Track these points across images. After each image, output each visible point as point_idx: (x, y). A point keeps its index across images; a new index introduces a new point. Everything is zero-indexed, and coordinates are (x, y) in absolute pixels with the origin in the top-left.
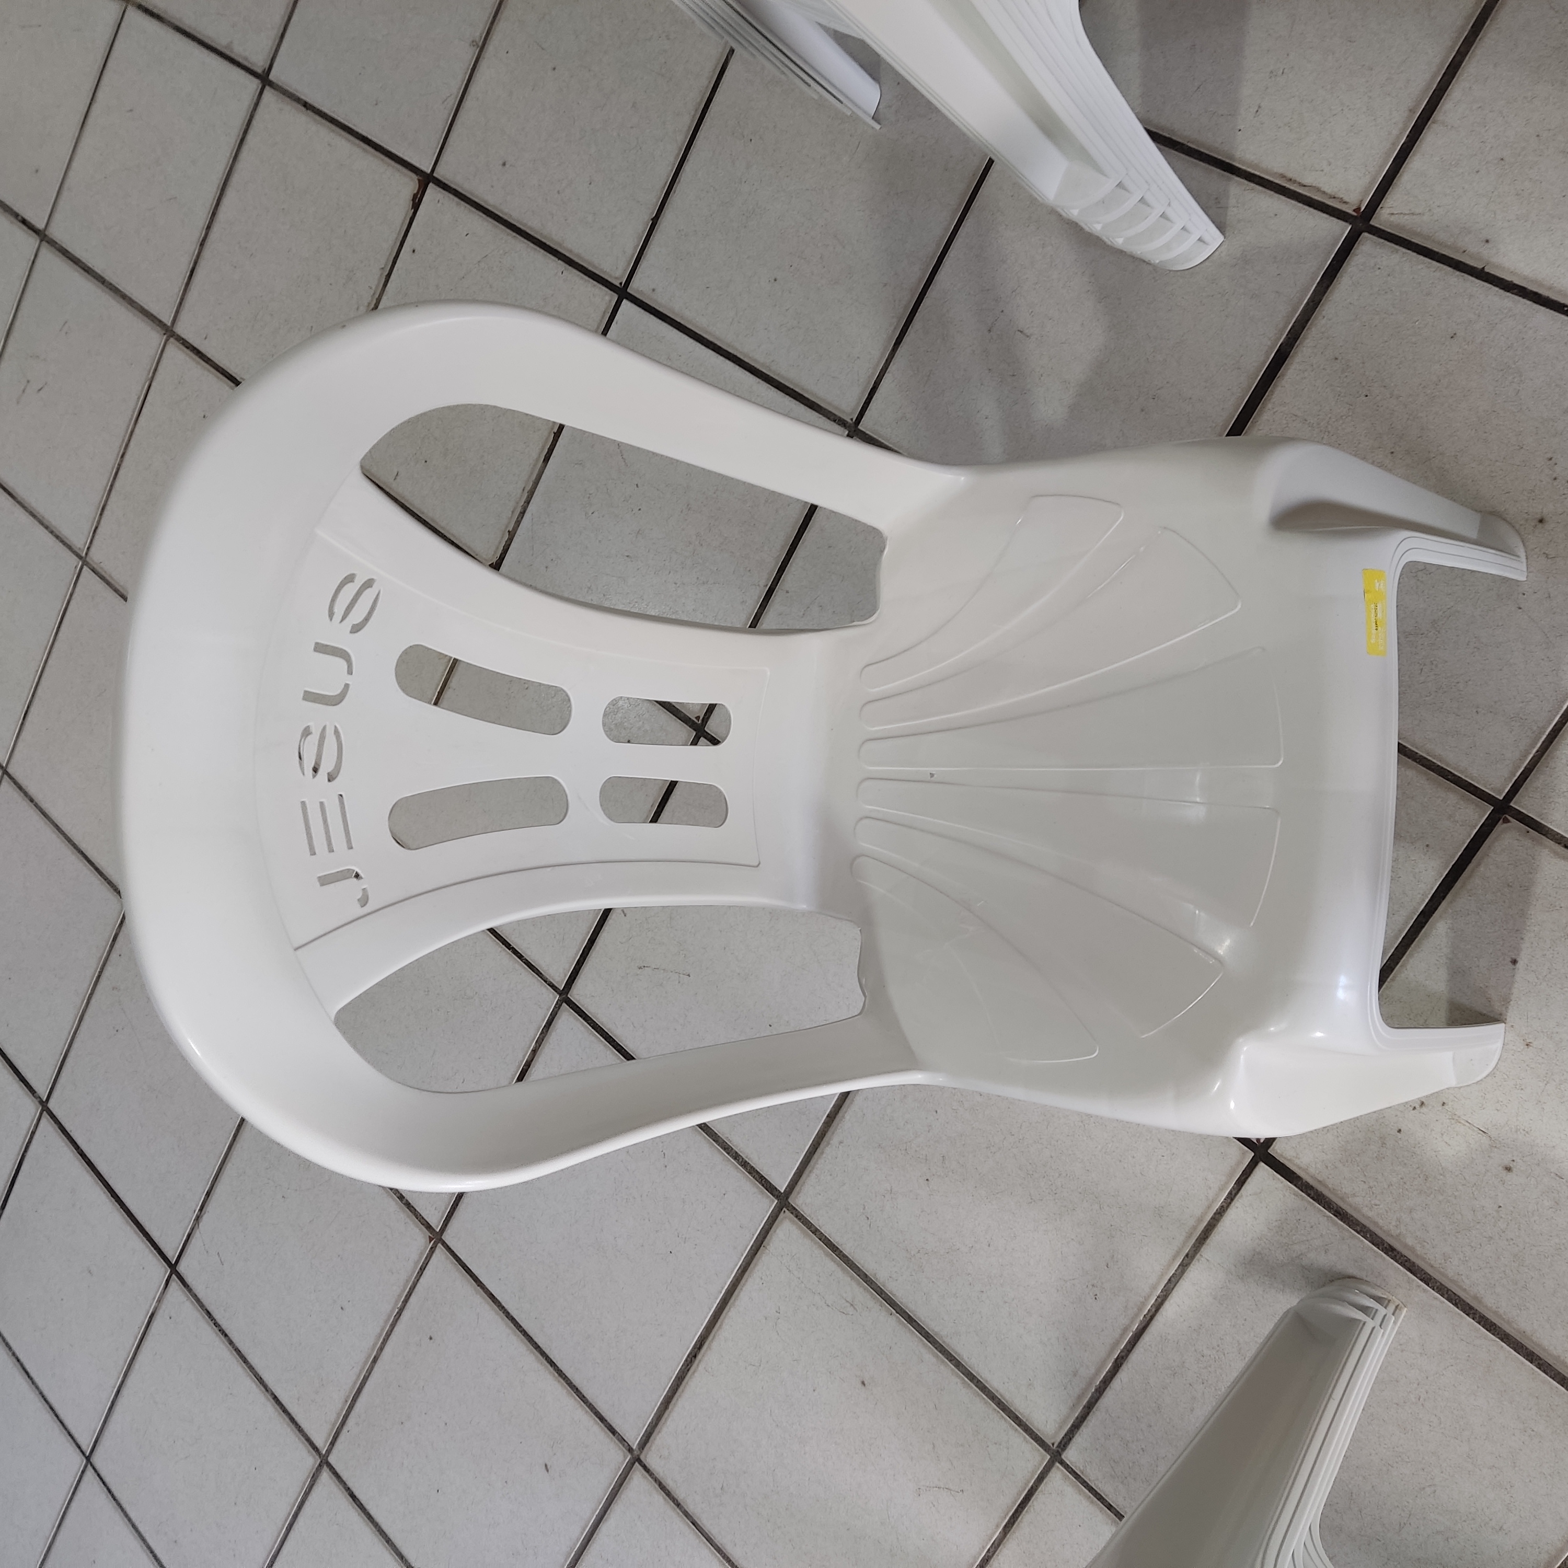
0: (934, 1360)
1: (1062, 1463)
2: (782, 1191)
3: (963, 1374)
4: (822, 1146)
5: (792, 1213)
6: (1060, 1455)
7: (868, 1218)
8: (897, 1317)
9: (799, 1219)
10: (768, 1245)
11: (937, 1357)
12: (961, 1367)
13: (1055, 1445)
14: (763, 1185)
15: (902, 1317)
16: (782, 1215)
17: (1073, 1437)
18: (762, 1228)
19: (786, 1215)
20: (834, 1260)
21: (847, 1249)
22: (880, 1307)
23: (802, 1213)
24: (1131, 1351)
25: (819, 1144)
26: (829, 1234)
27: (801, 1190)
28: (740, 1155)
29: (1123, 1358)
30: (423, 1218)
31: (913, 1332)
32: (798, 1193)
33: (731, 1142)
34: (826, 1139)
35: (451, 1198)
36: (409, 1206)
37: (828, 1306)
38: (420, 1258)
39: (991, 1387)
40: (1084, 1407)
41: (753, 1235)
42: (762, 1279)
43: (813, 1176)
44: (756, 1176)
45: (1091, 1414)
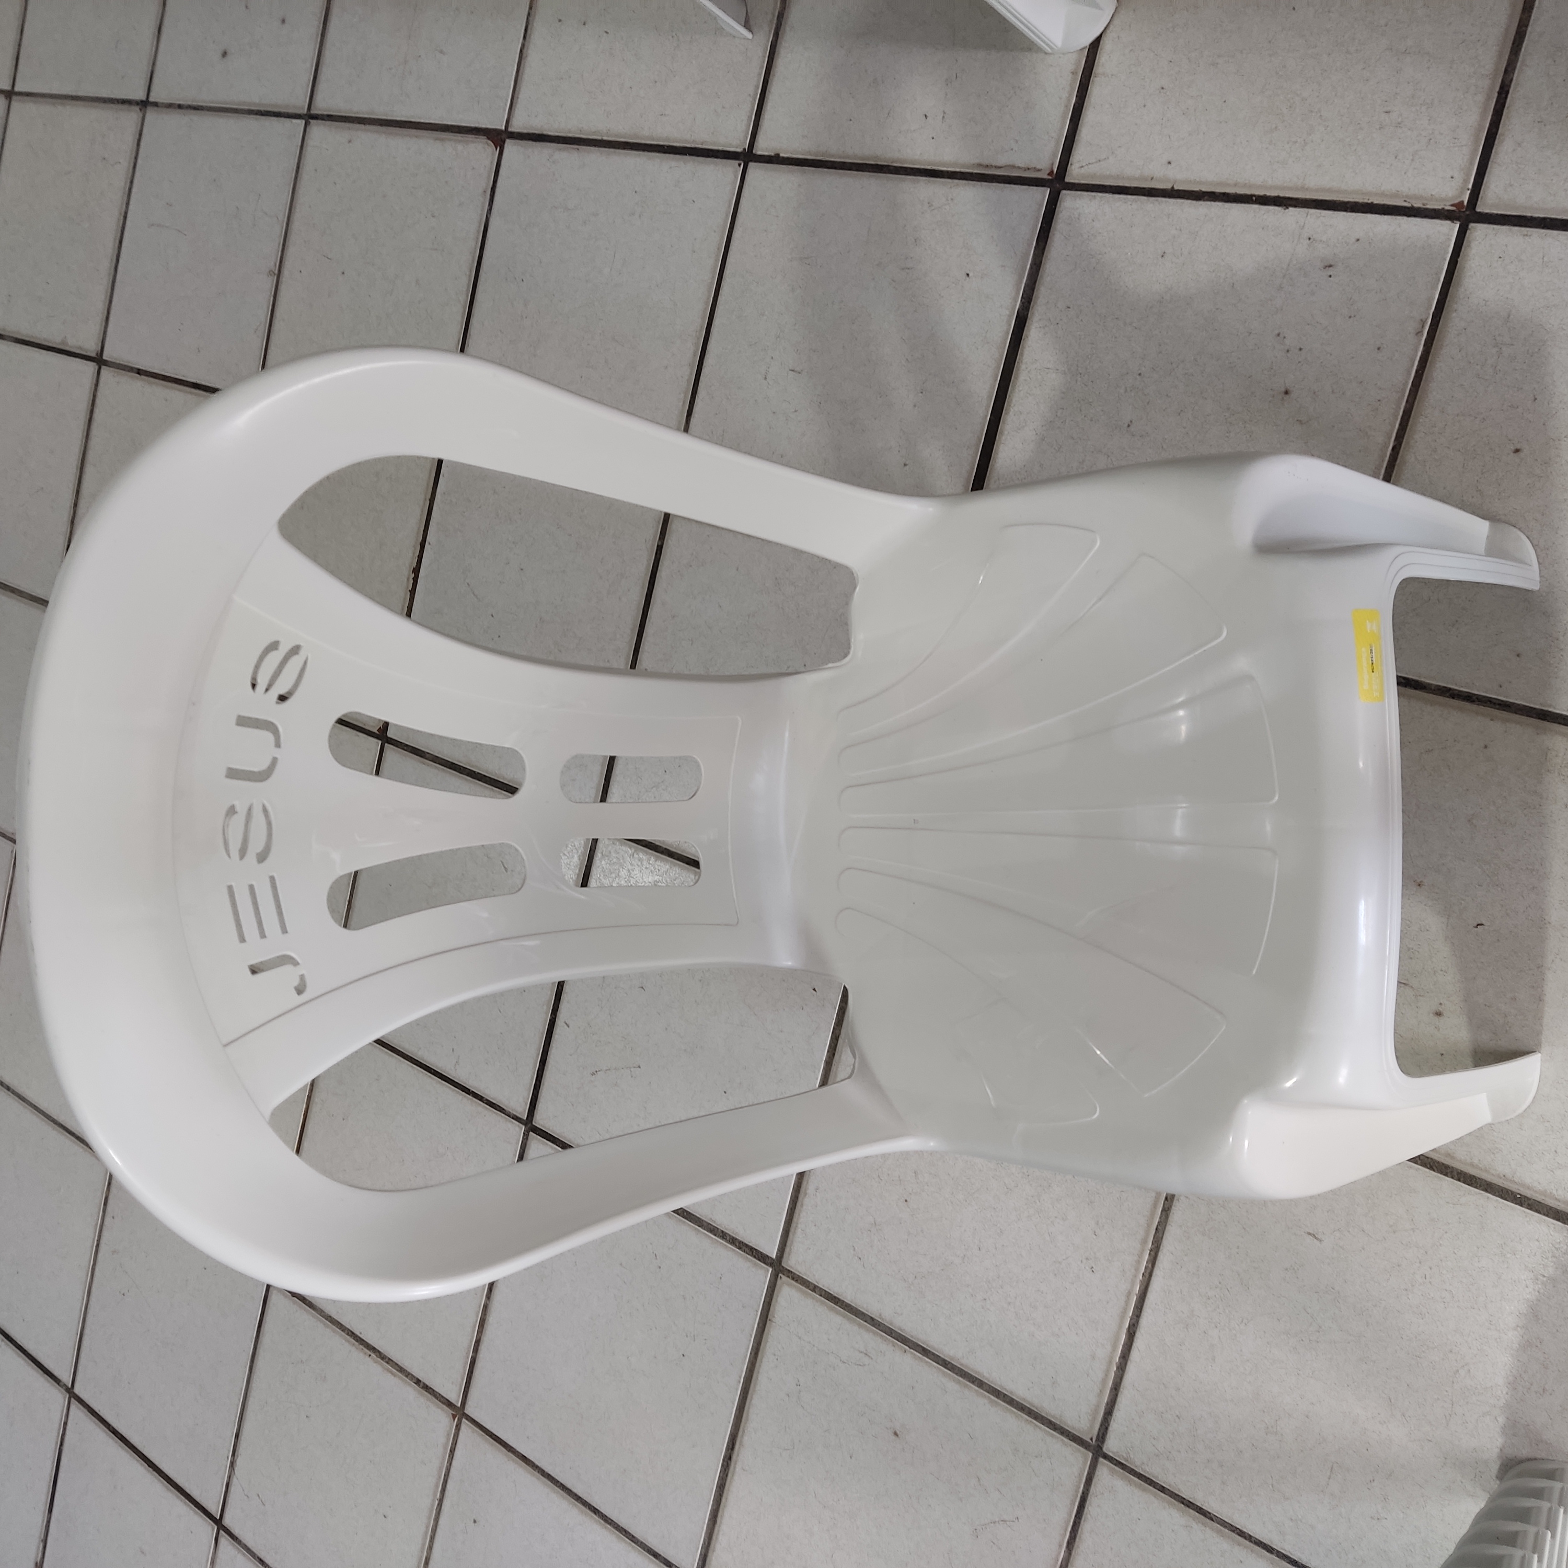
0: (957, 1387)
1: (1106, 1457)
2: (774, 1257)
3: (988, 1393)
4: (800, 1199)
5: (788, 1277)
6: (1101, 1449)
7: (860, 1258)
8: (912, 1353)
9: (797, 1281)
10: (774, 1317)
11: (959, 1382)
12: (984, 1386)
13: (1094, 1440)
14: (755, 1257)
15: (916, 1351)
16: (779, 1281)
17: (1109, 1425)
18: (764, 1301)
19: (783, 1279)
20: (837, 1313)
21: (848, 1298)
22: (893, 1348)
23: (798, 1273)
24: (1140, 1315)
25: (798, 1198)
26: (828, 1288)
27: (791, 1250)
28: (726, 1233)
29: (1134, 1325)
30: (443, 1397)
31: (931, 1363)
32: (789, 1254)
33: (715, 1222)
34: (802, 1190)
35: (465, 1368)
36: (427, 1388)
37: (844, 1362)
38: (448, 1439)
39: (1017, 1397)
40: (1111, 1389)
41: (757, 1311)
42: (775, 1355)
43: (799, 1231)
44: (747, 1250)
45: (1119, 1395)
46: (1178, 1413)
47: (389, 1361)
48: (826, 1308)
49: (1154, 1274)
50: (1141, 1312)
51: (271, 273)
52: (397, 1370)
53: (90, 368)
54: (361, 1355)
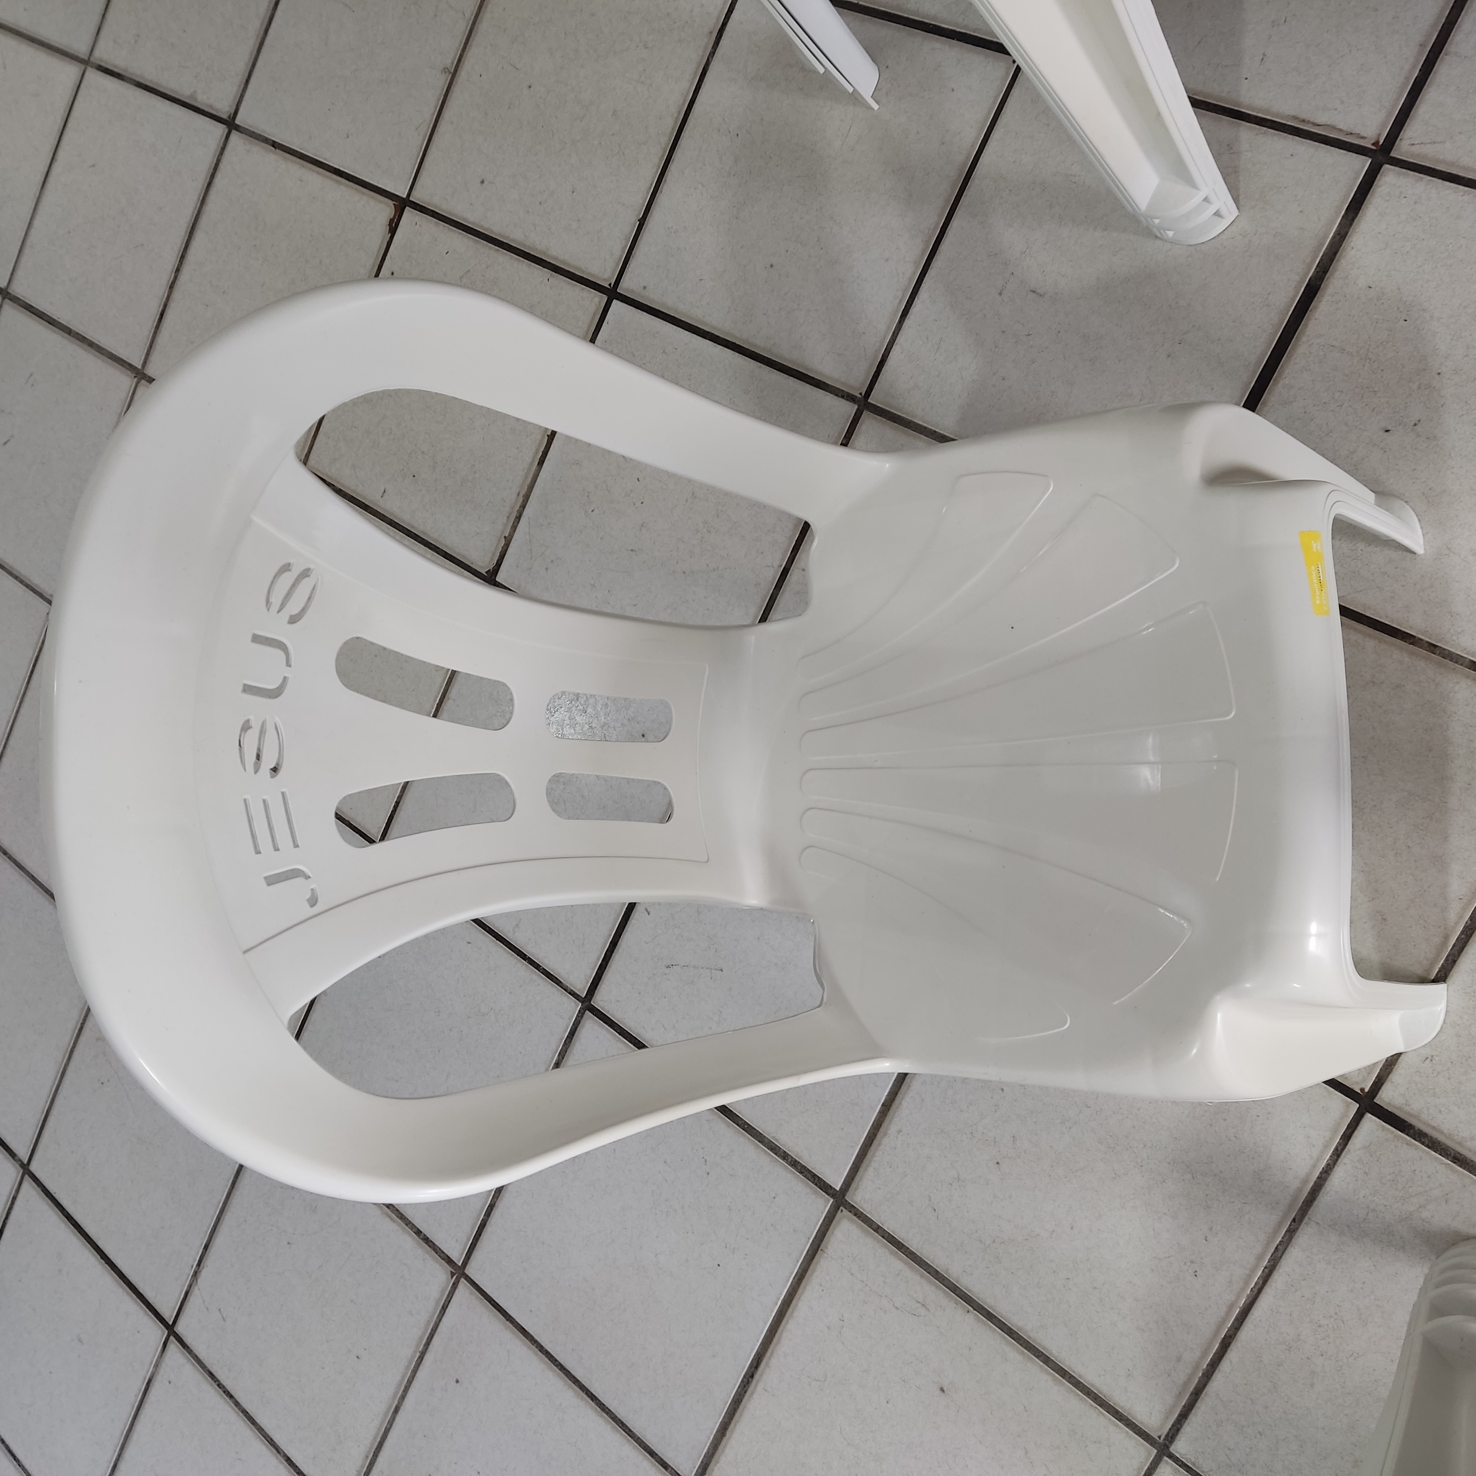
0: (1019, 1358)
1: (1171, 1456)
2: (838, 1189)
3: (1053, 1370)
4: (878, 1137)
5: (850, 1212)
6: (1168, 1447)
7: (935, 1210)
8: (976, 1315)
9: (859, 1218)
10: (826, 1249)
11: (1022, 1353)
12: (1050, 1362)
13: (1162, 1438)
14: (816, 1185)
15: (980, 1314)
16: (839, 1214)
18: (818, 1231)
19: (843, 1214)
20: (900, 1259)
21: (914, 1245)
22: (955, 1305)
23: (862, 1210)
24: (1239, 1328)
25: (875, 1135)
26: (892, 1231)
27: (858, 1186)
28: (788, 1155)
29: (1230, 1337)
30: (443, 1252)
31: (995, 1330)
32: (856, 1189)
33: (778, 1141)
34: (882, 1129)
35: (473, 1229)
36: (426, 1240)
37: (897, 1308)
38: (442, 1298)
39: (1086, 1382)
40: (1192, 1394)
41: (809, 1239)
42: (821, 1285)
43: (871, 1170)
44: (808, 1175)
45: (1199, 1401)
46: (1261, 1430)
48: (887, 1251)
49: (1265, 1290)
50: (1241, 1324)
51: (446, 70)
53: (220, 130)
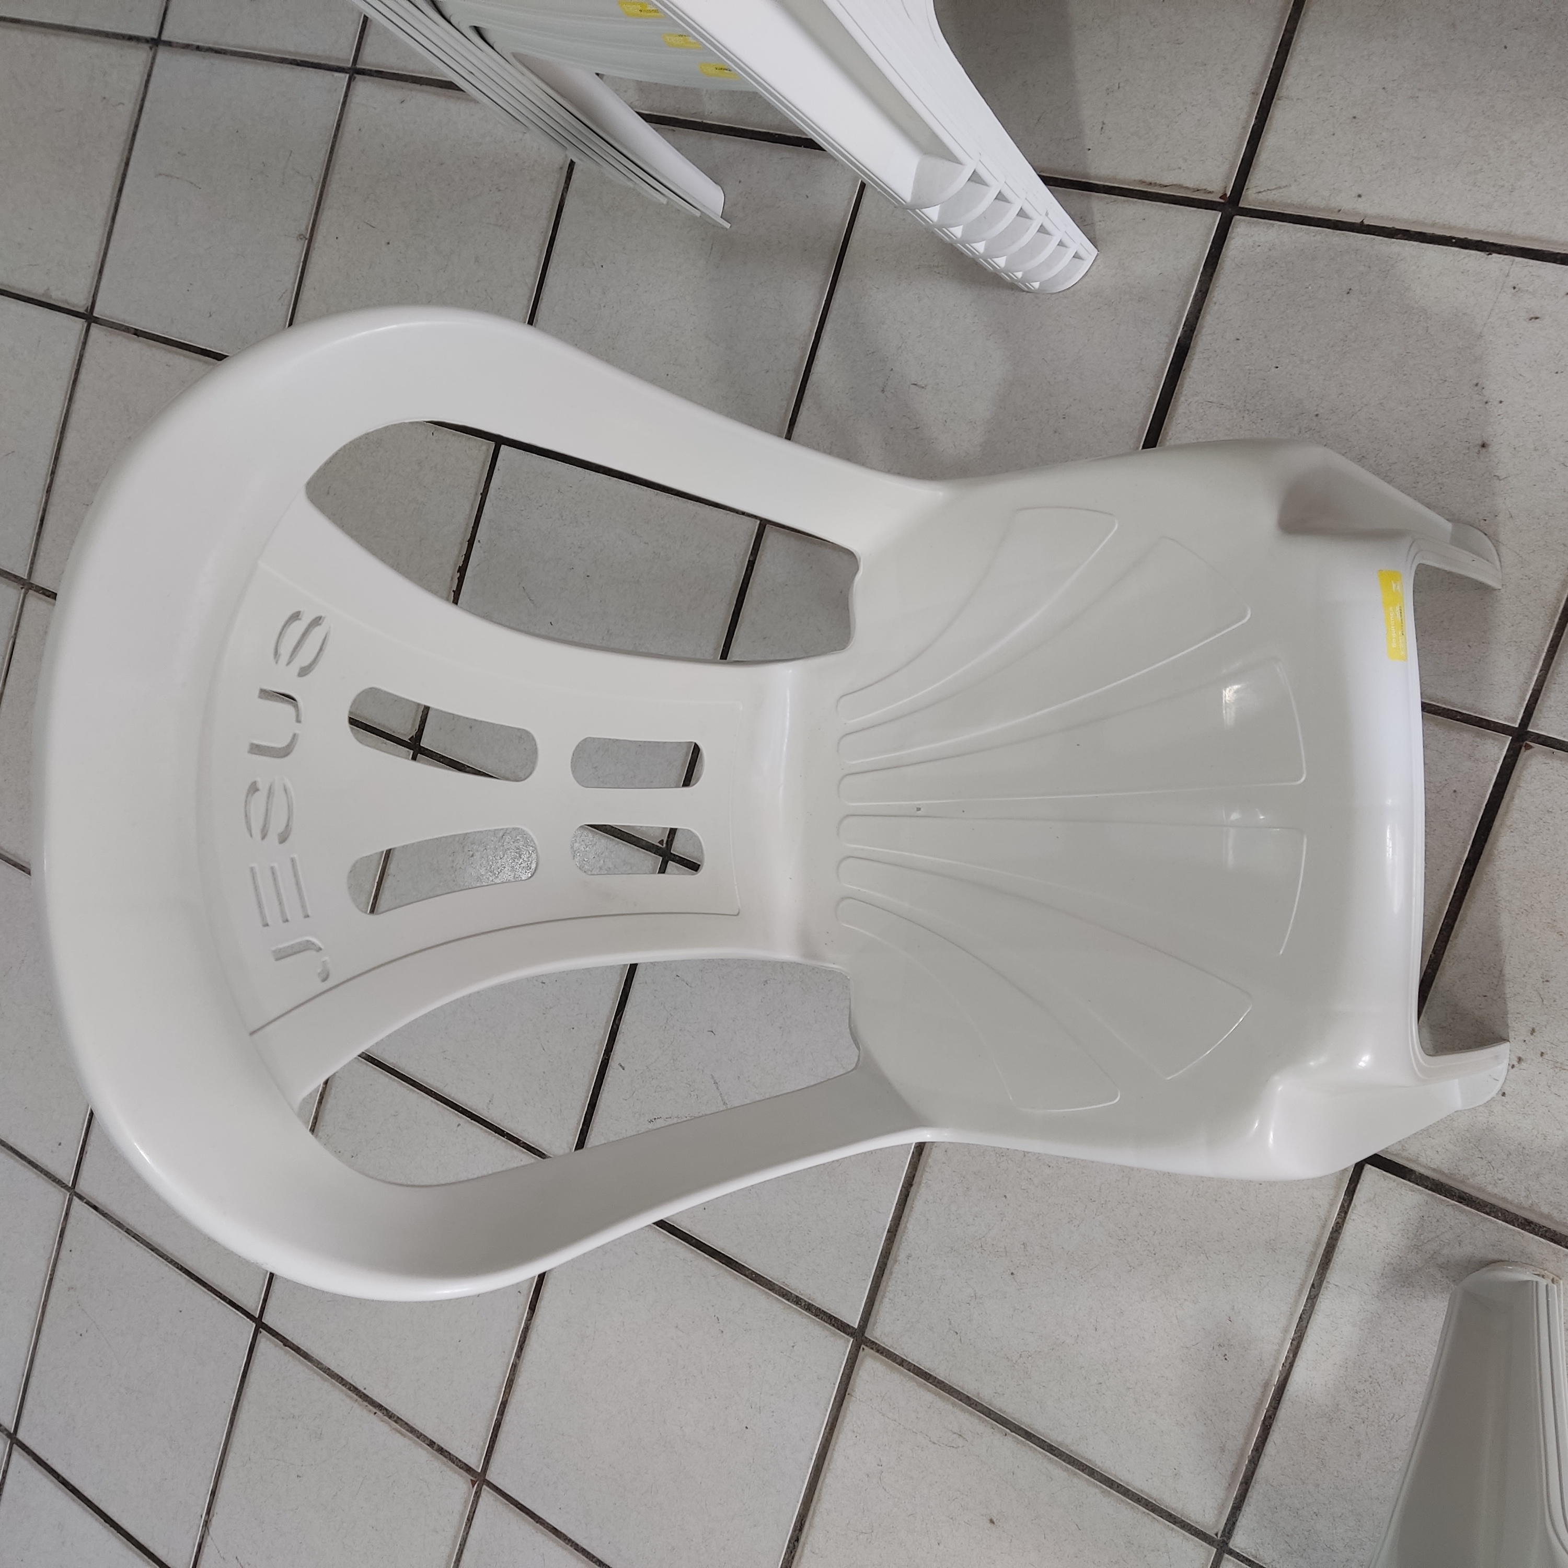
0: (1064, 1474)
1: (1231, 1553)
2: (856, 1326)
3: (1100, 1482)
4: (889, 1266)
5: (872, 1349)
6: (1227, 1544)
7: (957, 1333)
8: (1014, 1437)
9: (882, 1353)
10: (853, 1391)
11: (1066, 1470)
12: (1095, 1474)
13: (1219, 1535)
14: (833, 1326)
15: (1020, 1436)
16: (861, 1353)
17: (1236, 1521)
18: (844, 1374)
19: (866, 1353)
20: (928, 1390)
21: (941, 1373)
22: (993, 1431)
23: (883, 1345)
24: (1278, 1407)
25: (886, 1264)
26: (917, 1362)
27: (876, 1320)
28: (801, 1299)
29: (1270, 1417)
30: (460, 1461)
31: (1035, 1449)
32: (874, 1324)
33: (788, 1286)
34: (891, 1257)
35: (488, 1430)
36: (441, 1451)
37: (934, 1443)
38: (466, 1507)
39: (1134, 1488)
40: (1241, 1483)
41: (835, 1384)
42: (854, 1432)
43: (886, 1300)
44: (825, 1318)
45: (1250, 1490)
46: (1315, 1510)
47: (398, 1420)
48: (915, 1384)
49: (1295, 1364)
50: (1279, 1404)
51: (301, 236)
52: (407, 1430)
53: (79, 325)
54: (365, 1413)
